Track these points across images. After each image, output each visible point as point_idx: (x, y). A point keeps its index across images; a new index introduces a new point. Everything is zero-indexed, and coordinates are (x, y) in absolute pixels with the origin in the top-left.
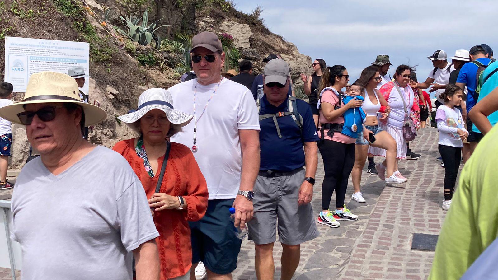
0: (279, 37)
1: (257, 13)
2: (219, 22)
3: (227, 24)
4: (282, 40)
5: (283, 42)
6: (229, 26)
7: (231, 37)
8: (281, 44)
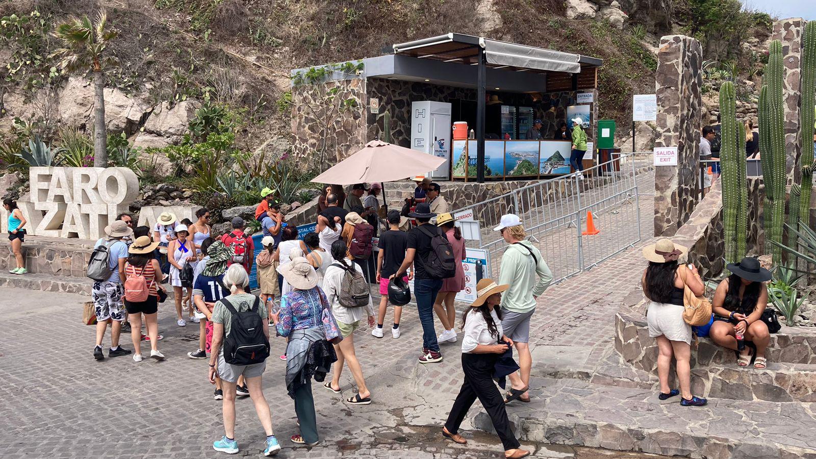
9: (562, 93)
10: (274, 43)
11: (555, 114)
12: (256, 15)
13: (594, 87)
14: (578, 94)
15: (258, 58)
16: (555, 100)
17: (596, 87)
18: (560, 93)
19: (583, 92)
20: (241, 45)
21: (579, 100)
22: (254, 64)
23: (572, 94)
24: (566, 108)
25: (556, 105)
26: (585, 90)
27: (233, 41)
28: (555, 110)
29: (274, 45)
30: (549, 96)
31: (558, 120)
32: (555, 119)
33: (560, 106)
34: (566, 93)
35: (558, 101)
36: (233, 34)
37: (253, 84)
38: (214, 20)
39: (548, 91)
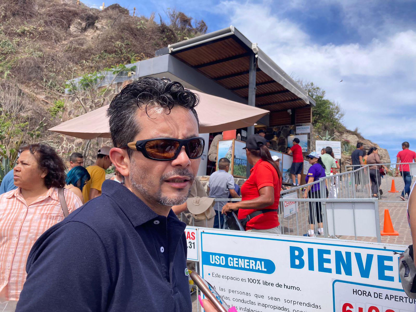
0: (368, 140)
1: (356, 130)
2: (341, 135)
3: (346, 135)
4: (370, 142)
5: (372, 143)
6: (346, 136)
7: (349, 141)
8: (370, 144)
9: (283, 127)
10: (61, 90)
11: (277, 142)
12: (51, 71)
13: (310, 122)
14: (297, 127)
15: (47, 98)
16: (278, 132)
17: (311, 122)
18: (281, 126)
19: (302, 125)
20: (35, 87)
21: (298, 132)
22: (43, 100)
23: (291, 127)
24: (287, 137)
25: (278, 135)
26: (303, 124)
27: (29, 83)
28: (277, 139)
29: (61, 92)
30: (272, 130)
31: (280, 146)
32: (277, 146)
33: (282, 136)
34: (286, 127)
35: (280, 132)
36: (30, 79)
37: (38, 111)
38: (15, 68)
39: (270, 126)
